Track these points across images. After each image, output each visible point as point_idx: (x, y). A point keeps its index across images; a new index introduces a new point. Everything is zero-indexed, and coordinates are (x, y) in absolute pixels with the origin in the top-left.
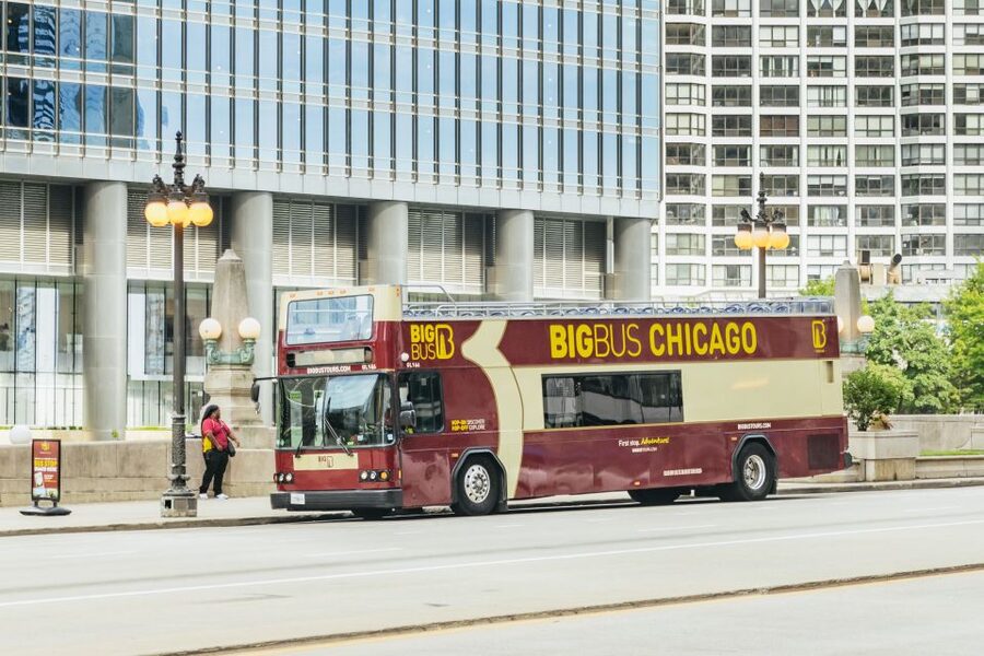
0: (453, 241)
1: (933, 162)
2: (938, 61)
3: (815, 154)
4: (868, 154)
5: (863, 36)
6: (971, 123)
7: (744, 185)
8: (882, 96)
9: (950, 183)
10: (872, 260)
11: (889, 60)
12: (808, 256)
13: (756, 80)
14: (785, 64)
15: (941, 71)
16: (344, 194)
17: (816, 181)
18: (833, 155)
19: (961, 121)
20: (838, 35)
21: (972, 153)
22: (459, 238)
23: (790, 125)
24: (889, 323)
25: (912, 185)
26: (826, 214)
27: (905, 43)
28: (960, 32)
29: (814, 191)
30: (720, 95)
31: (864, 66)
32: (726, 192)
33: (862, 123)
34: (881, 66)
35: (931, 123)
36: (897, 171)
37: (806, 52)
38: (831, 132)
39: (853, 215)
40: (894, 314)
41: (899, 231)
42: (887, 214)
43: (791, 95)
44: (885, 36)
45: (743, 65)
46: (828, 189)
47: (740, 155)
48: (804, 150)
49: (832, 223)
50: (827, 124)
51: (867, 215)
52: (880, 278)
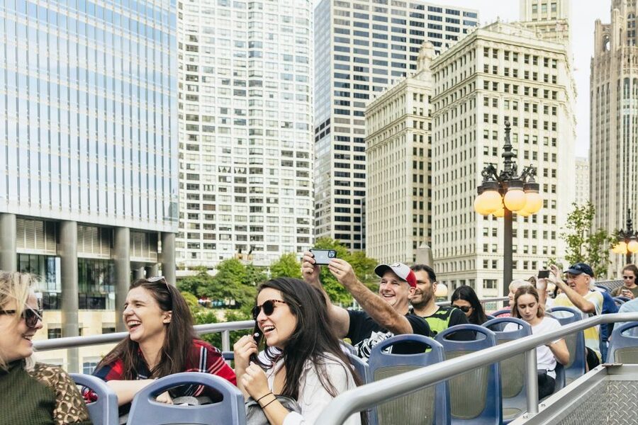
0: (96, 240)
1: (260, 221)
2: (261, 190)
3: (221, 217)
4: (238, 218)
5: (237, 180)
6: (271, 210)
7: (197, 226)
8: (242, 199)
9: (265, 228)
10: (242, 252)
11: (245, 189)
12: (219, 251)
13: (201, 192)
14: (211, 187)
15: (262, 192)
16: (48, 216)
17: (221, 226)
18: (227, 218)
19: (268, 209)
20: (228, 179)
21: (272, 219)
22: (99, 239)
23: (213, 207)
24: (253, 273)
25: (253, 229)
26: (225, 237)
27: (251, 183)
28: (269, 181)
29: (221, 229)
30: (189, 196)
31: (238, 190)
32: (192, 228)
33: (236, 208)
34: (243, 190)
35: (259, 209)
36: (248, 224)
37: (218, 184)
38: (226, 210)
39: (234, 237)
40: (254, 270)
41: (248, 243)
42: (245, 238)
43: (213, 198)
44: (244, 180)
45: (197, 187)
46: (225, 229)
47: (196, 216)
48: (217, 215)
49: (227, 239)
50: (225, 208)
51: (239, 237)
52: (245, 258)
